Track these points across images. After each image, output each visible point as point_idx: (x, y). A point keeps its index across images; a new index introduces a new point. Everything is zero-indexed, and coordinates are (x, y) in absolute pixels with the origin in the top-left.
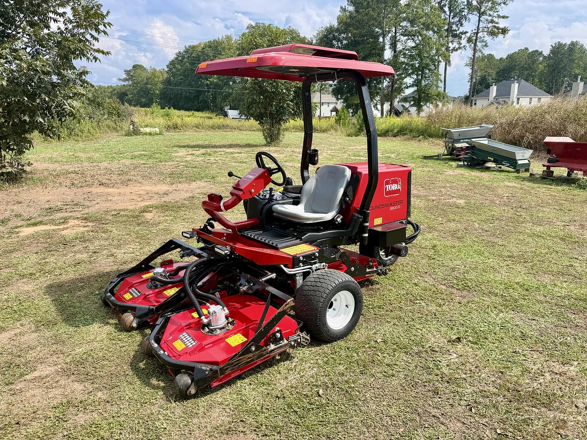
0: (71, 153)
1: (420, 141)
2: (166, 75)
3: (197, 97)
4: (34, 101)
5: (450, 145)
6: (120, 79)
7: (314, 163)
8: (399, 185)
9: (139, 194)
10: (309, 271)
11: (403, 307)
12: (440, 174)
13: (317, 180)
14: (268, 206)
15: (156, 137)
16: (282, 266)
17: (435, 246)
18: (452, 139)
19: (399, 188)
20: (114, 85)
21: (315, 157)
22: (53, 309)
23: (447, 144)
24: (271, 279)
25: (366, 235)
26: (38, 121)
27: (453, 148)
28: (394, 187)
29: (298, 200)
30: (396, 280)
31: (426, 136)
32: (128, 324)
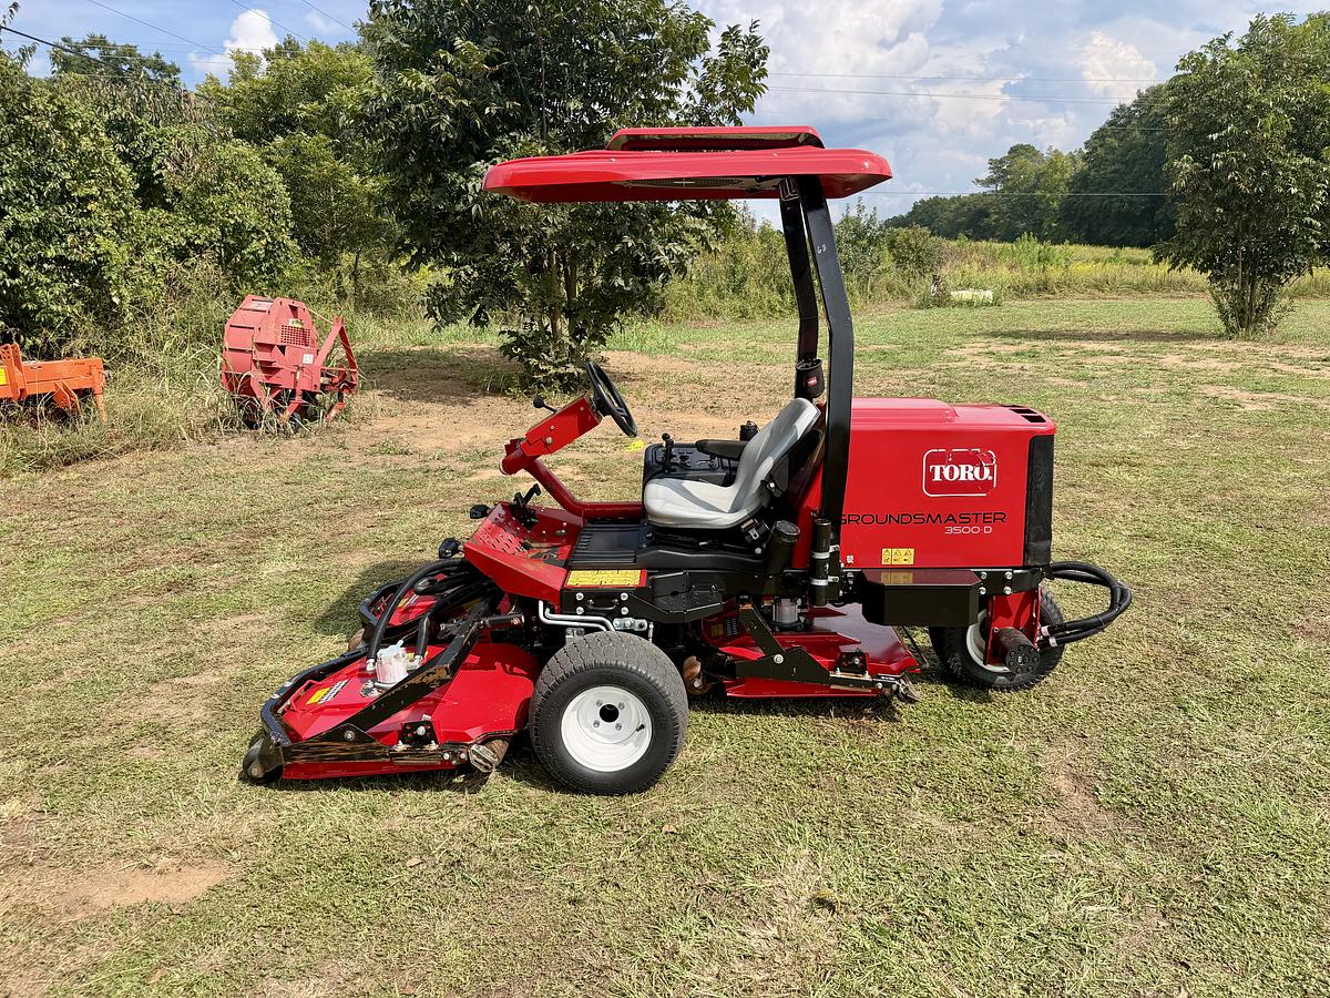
2: (1081, 164)
3: (1151, 211)
6: (978, 181)
8: (987, 470)
15: (983, 311)
16: (541, 604)
19: (986, 475)
20: (965, 194)
25: (821, 583)
28: (965, 473)
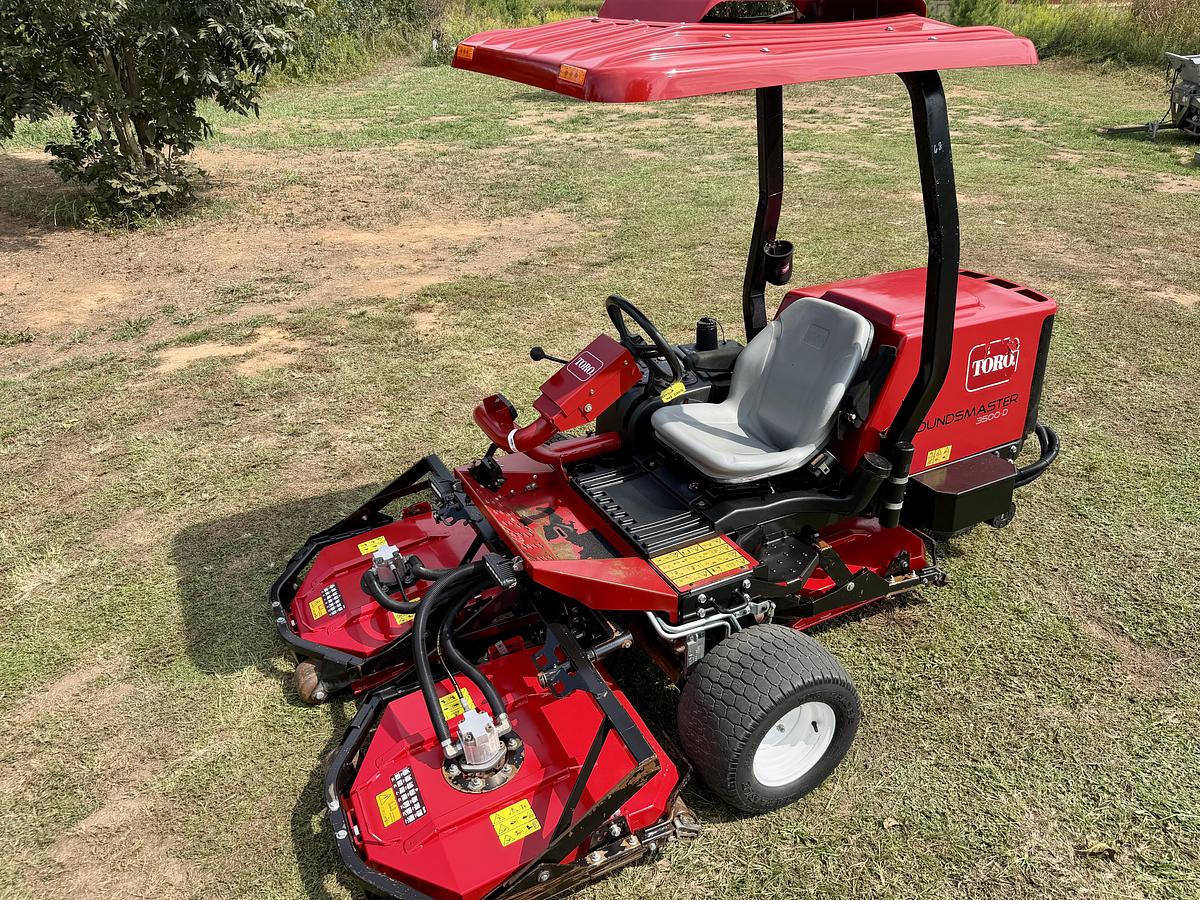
0: (305, 122)
1: (1104, 73)
4: (195, 35)
5: (1185, 99)
7: (779, 280)
8: (1012, 357)
9: (416, 251)
10: (724, 627)
11: (973, 698)
12: (1145, 191)
13: (778, 339)
14: (644, 406)
16: (650, 615)
17: (1092, 469)
18: (1193, 83)
19: (1012, 362)
21: (784, 265)
22: (176, 611)
23: (1177, 96)
24: (619, 650)
25: (898, 507)
26: (208, 79)
27: (1190, 107)
28: (998, 363)
29: (724, 384)
30: (970, 593)
31: (1122, 59)
32: (306, 693)
